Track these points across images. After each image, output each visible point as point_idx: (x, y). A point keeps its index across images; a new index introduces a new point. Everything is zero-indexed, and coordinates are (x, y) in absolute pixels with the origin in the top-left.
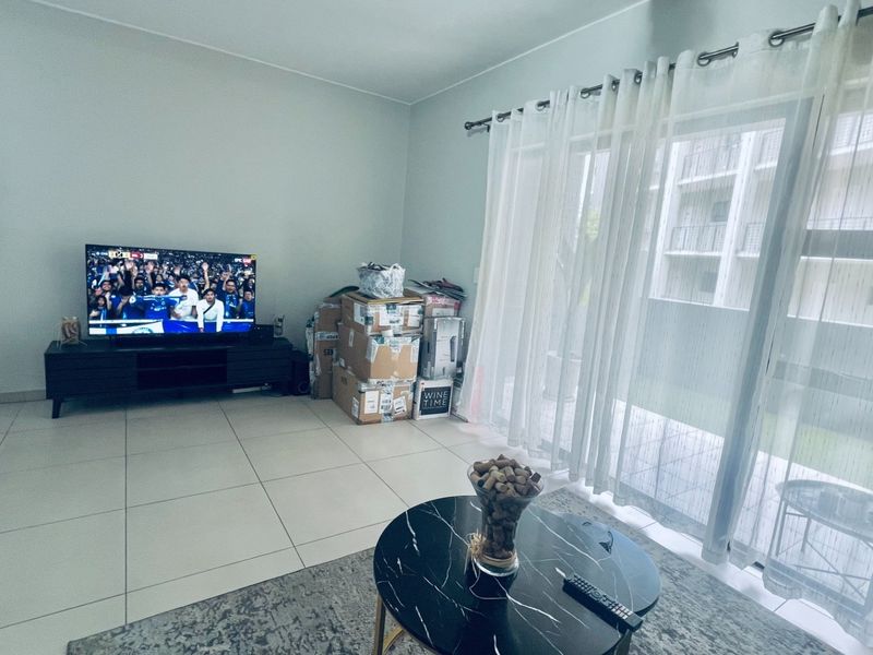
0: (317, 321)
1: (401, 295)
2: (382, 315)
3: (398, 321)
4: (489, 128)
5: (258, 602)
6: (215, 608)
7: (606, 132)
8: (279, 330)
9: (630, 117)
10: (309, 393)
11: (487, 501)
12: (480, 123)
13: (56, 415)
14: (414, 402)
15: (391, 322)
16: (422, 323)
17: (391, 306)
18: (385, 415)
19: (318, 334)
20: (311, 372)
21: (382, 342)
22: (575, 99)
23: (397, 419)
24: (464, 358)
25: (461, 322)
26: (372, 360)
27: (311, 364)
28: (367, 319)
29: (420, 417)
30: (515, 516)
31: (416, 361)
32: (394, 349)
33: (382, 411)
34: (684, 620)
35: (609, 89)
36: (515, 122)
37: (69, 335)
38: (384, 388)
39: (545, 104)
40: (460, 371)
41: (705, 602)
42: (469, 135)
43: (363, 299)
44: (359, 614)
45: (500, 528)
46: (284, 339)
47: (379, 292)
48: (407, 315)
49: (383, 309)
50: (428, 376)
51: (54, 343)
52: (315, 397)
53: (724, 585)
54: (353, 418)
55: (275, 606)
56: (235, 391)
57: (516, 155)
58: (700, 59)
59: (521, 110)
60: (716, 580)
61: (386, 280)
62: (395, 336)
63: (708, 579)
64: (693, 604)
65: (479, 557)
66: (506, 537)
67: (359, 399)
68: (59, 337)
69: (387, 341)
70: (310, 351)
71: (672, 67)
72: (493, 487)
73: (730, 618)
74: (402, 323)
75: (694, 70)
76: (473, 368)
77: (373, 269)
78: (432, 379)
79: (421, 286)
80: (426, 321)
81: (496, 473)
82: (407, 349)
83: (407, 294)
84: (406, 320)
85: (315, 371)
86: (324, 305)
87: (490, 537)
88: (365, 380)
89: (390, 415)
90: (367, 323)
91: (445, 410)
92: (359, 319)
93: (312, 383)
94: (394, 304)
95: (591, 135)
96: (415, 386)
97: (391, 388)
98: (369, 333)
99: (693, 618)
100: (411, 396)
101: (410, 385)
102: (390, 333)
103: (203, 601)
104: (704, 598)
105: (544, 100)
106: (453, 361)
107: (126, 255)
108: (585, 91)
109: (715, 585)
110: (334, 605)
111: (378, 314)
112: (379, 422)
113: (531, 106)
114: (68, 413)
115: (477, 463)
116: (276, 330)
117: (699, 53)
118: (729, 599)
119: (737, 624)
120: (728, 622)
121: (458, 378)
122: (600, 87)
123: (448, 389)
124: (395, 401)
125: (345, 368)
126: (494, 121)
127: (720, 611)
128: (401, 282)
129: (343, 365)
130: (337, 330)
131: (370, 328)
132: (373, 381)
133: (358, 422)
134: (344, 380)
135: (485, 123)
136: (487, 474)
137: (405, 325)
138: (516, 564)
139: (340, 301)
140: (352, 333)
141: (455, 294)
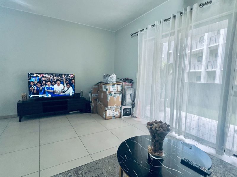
0: (92, 92)
1: (116, 82)
2: (110, 88)
3: (115, 90)
4: (137, 35)
5: (80, 172)
6: (67, 174)
7: (173, 31)
8: (82, 95)
9: (180, 25)
10: (90, 112)
11: (153, 134)
12: (135, 34)
13: (20, 121)
14: (121, 113)
15: (113, 90)
16: (122, 90)
17: (113, 85)
18: (113, 117)
19: (93, 95)
20: (91, 106)
21: (111, 95)
22: (163, 22)
23: (116, 118)
24: (135, 99)
25: (133, 89)
26: (109, 101)
27: (91, 104)
28: (106, 89)
29: (123, 117)
30: (163, 138)
31: (121, 101)
32: (115, 98)
33: (112, 116)
34: (215, 173)
35: (173, 18)
36: (145, 32)
37: (24, 98)
38: (112, 109)
39: (153, 25)
40: (133, 103)
41: (220, 167)
42: (132, 37)
43: (105, 84)
44: (111, 175)
45: (158, 143)
46: (83, 97)
47: (109, 82)
48: (117, 88)
49: (111, 86)
50: (125, 105)
51: (20, 101)
52: (93, 113)
53: (225, 162)
54: (104, 118)
55: (85, 173)
56: (70, 112)
57: (146, 41)
58: (200, 5)
59: (147, 28)
60: (222, 160)
61: (111, 78)
62: (115, 94)
63: (219, 160)
64: (217, 168)
65: (151, 153)
66: (160, 146)
67: (105, 113)
68: (21, 99)
69: (112, 95)
70: (91, 100)
71: (191, 9)
72: (155, 129)
73: (229, 172)
74: (116, 90)
75: (199, 9)
76: (137, 102)
77: (107, 76)
78: (126, 105)
79: (121, 80)
80: (123, 89)
81: (155, 125)
82: (118, 97)
83: (117, 82)
84: (117, 89)
85: (92, 105)
86: (94, 87)
87: (155, 146)
88: (107, 107)
89: (114, 117)
90: (106, 91)
91: (130, 115)
92: (104, 90)
93: (92, 109)
94: (114, 85)
95: (168, 32)
96: (121, 108)
97: (114, 109)
98: (107, 93)
99: (218, 173)
100: (120, 111)
101: (120, 108)
102: (113, 93)
103: (63, 173)
104: (220, 166)
105: (153, 24)
106: (131, 100)
107: (39, 75)
108: (165, 20)
109: (222, 162)
110: (103, 172)
111: (109, 88)
112: (111, 119)
113: (150, 27)
114: (24, 120)
115: (148, 123)
116: (81, 95)
117: (200, 4)
118: (228, 166)
119: (233, 174)
120: (230, 173)
121: (133, 105)
122: (170, 18)
123: (130, 108)
124: (116, 112)
125: (101, 104)
126: (139, 32)
127: (226, 170)
128: (115, 79)
129: (100, 103)
130: (98, 94)
131: (107, 92)
132: (109, 107)
133: (105, 119)
134: (101, 107)
135: (136, 34)
136: (152, 126)
137: (117, 91)
138: (164, 155)
139: (98, 86)
140: (102, 94)
141: (131, 82)
